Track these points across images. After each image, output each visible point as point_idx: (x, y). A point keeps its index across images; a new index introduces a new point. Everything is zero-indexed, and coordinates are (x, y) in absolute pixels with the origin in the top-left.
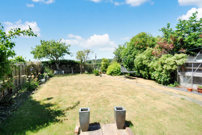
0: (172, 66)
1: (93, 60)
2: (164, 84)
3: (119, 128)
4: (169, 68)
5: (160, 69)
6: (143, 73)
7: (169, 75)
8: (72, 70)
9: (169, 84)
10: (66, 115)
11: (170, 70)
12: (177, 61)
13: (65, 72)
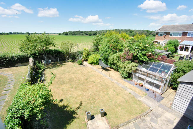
0: (130, 70)
1: (69, 32)
2: (125, 78)
3: (102, 116)
4: (128, 71)
5: (123, 69)
6: (114, 67)
7: (128, 74)
8: (58, 59)
9: (127, 78)
10: (78, 113)
11: (128, 72)
12: (132, 68)
13: (52, 61)
